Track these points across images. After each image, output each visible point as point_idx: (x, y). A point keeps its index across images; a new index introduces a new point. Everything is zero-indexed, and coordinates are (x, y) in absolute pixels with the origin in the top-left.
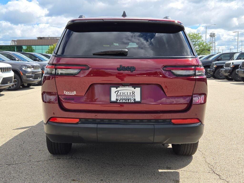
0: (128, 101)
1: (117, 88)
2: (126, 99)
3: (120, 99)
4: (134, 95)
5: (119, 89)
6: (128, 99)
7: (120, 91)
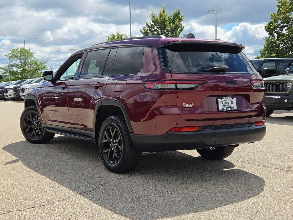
0: (230, 109)
1: (222, 99)
2: (229, 108)
3: (225, 108)
4: (232, 104)
5: (223, 99)
6: (230, 108)
7: (224, 102)
